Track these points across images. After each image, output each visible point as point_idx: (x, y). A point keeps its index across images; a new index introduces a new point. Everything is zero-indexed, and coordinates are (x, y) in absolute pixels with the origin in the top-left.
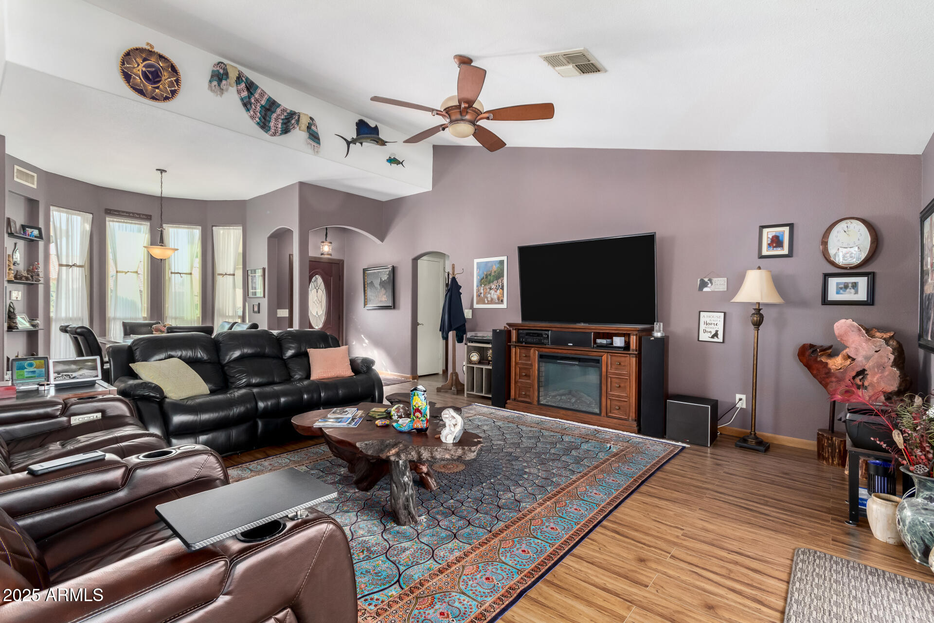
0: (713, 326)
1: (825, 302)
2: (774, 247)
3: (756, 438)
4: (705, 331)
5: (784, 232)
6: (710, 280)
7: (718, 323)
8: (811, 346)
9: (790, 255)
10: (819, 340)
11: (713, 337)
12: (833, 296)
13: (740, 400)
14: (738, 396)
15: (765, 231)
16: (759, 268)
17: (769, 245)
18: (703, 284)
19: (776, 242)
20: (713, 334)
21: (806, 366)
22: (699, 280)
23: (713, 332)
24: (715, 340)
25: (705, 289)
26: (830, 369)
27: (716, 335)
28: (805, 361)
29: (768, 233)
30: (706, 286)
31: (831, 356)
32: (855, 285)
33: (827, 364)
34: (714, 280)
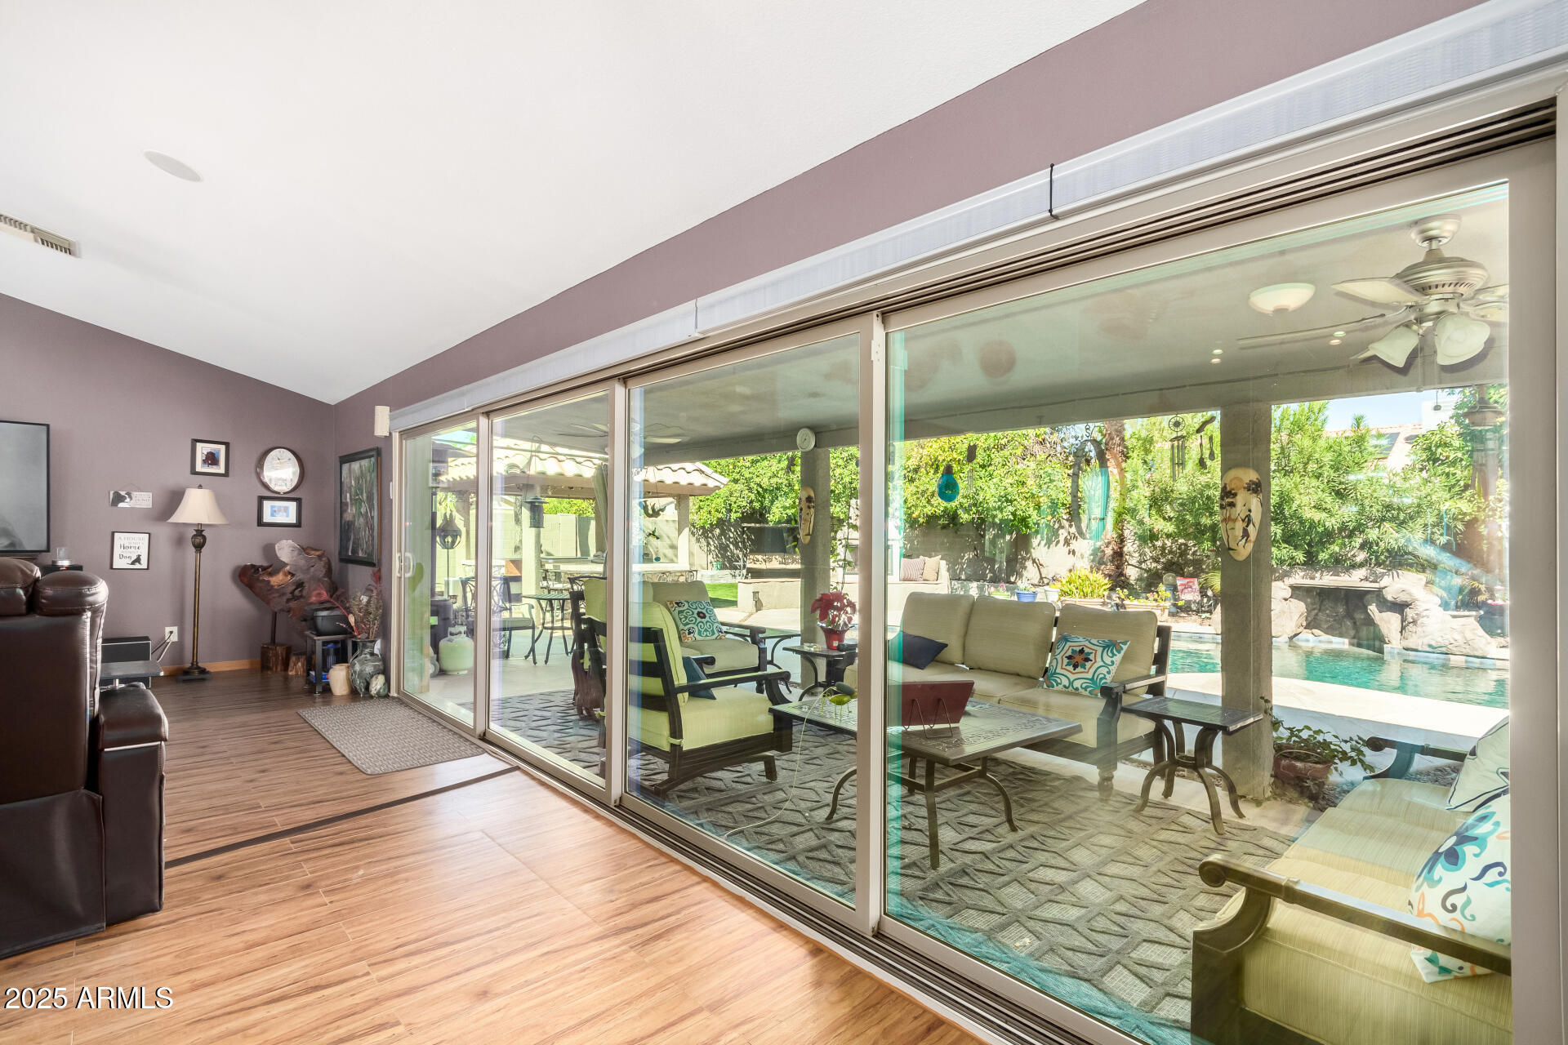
0: (133, 549)
1: (260, 523)
2: (209, 464)
3: (199, 668)
4: (121, 557)
5: (219, 450)
6: (129, 494)
7: (141, 545)
8: (253, 566)
9: (226, 474)
10: (258, 560)
11: (133, 563)
12: (267, 518)
13: (171, 632)
14: (168, 629)
15: (199, 446)
16: (200, 487)
17: (204, 462)
18: (118, 498)
19: (211, 459)
20: (133, 559)
21: (247, 586)
22: (112, 493)
23: (134, 557)
24: (137, 566)
25: (121, 505)
26: (272, 586)
27: (138, 560)
28: (246, 580)
29: (202, 450)
30: (123, 501)
31: (271, 574)
32: (286, 509)
33: (269, 582)
34: (135, 494)
